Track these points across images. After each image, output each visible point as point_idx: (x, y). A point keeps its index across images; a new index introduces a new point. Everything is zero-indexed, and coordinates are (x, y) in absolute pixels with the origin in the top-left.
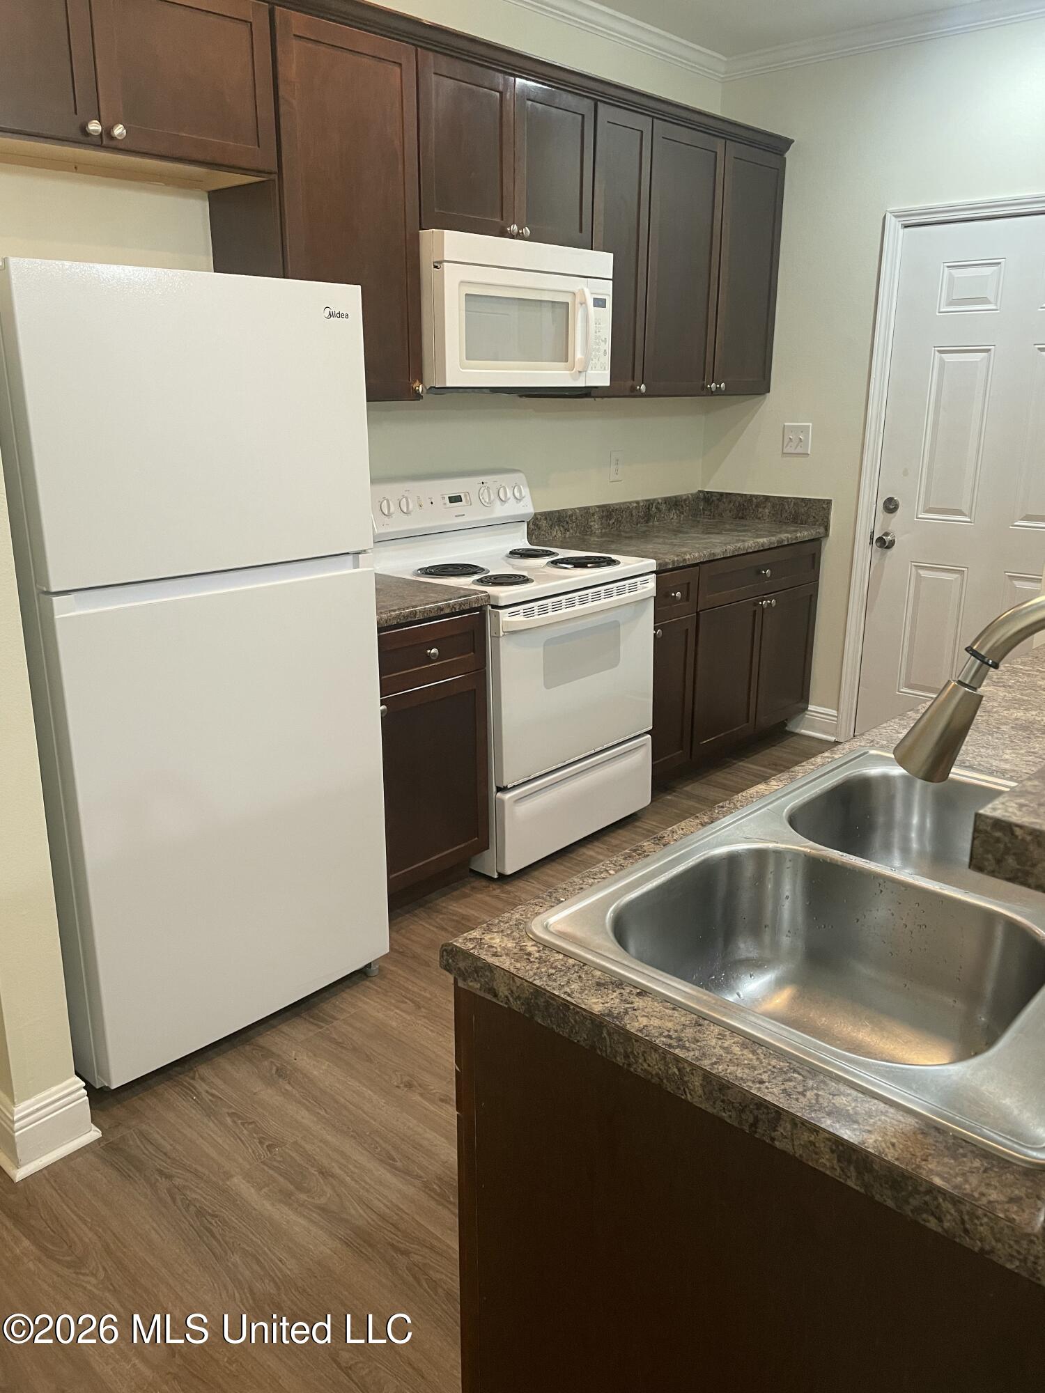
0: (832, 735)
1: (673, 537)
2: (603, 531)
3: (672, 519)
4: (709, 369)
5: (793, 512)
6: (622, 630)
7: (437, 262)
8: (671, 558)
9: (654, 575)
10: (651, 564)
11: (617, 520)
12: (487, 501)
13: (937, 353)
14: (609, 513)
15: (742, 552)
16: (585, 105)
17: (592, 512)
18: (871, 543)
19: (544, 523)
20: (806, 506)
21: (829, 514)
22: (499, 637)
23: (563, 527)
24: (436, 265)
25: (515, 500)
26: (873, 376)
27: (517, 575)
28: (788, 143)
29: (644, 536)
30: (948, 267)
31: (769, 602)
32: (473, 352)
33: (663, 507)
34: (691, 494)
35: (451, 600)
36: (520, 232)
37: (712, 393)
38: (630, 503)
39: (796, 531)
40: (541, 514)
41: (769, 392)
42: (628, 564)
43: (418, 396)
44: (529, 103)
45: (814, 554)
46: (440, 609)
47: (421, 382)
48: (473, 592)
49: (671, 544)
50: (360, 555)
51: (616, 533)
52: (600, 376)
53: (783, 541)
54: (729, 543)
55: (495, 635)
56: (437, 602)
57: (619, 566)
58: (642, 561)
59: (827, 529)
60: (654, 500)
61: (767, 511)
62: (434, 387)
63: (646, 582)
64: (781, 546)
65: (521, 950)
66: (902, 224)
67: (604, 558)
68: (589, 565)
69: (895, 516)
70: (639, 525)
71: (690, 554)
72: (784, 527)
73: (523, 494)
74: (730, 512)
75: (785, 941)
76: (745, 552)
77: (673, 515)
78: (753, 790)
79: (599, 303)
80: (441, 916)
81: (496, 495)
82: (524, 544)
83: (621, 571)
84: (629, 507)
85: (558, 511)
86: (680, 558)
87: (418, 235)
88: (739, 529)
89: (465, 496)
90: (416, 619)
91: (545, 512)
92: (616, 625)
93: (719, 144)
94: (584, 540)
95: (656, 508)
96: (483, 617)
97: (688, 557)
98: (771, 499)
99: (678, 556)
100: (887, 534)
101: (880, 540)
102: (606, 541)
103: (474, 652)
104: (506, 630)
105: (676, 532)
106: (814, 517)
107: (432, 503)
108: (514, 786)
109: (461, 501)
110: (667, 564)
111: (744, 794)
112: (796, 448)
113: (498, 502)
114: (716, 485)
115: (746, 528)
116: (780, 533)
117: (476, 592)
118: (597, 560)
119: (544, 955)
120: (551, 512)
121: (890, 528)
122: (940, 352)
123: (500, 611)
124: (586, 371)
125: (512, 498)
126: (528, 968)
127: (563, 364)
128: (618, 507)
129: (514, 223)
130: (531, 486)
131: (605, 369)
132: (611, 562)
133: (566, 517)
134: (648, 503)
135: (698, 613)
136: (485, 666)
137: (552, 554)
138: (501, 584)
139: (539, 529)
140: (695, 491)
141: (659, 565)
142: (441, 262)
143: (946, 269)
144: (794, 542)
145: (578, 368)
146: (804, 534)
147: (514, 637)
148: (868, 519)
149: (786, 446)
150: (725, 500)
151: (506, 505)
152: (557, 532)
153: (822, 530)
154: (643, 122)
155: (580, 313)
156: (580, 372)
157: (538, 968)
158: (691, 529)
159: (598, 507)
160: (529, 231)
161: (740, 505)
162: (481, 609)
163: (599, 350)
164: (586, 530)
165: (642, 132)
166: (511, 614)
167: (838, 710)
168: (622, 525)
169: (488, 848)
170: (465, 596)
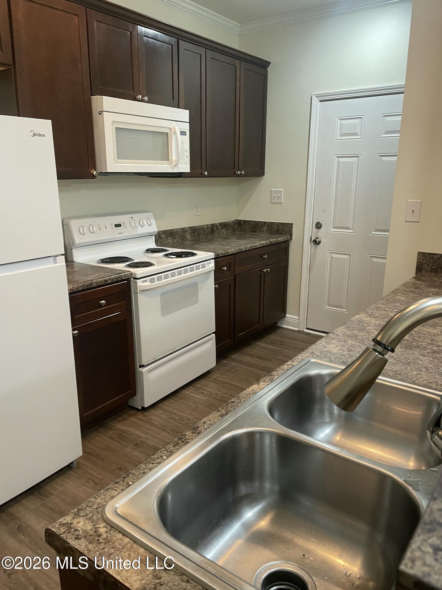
0: (297, 327)
1: (224, 241)
2: (192, 238)
3: (224, 232)
4: (237, 164)
5: (276, 229)
6: (199, 286)
7: (100, 112)
8: (221, 252)
9: (213, 260)
10: (212, 255)
11: (198, 233)
12: (134, 226)
13: (336, 158)
14: (194, 230)
15: (254, 248)
16: (173, 40)
17: (186, 230)
18: (311, 242)
19: (163, 236)
20: (282, 226)
21: (292, 229)
22: (137, 293)
23: (173, 237)
24: (100, 113)
25: (148, 226)
26: (309, 168)
27: (147, 262)
28: (269, 63)
29: (210, 241)
30: (340, 119)
31: (267, 270)
32: (121, 155)
33: (219, 227)
34: (232, 221)
35: (111, 276)
36: (143, 99)
37: (238, 176)
38: (204, 225)
39: (277, 238)
40: (161, 231)
41: (264, 175)
42: (201, 255)
43: (94, 177)
44: (145, 38)
45: (286, 248)
46: (106, 281)
47: (95, 170)
48: (123, 272)
49: (222, 245)
50: (57, 257)
51: (198, 239)
52: (185, 167)
53: (272, 242)
54: (248, 244)
55: (135, 292)
56: (104, 277)
57: (196, 256)
58: (207, 254)
59: (291, 236)
60: (215, 224)
61: (265, 228)
62: (102, 172)
63: (210, 263)
64: (271, 245)
65: (95, 531)
66: (319, 100)
67: (190, 252)
68: (183, 256)
69: (320, 230)
70: (208, 236)
71: (230, 250)
72: (273, 236)
73: (152, 222)
74: (249, 229)
75: (268, 485)
76: (255, 248)
77: (224, 231)
78: (250, 389)
79: (183, 133)
80: (112, 431)
81: (138, 223)
82: (153, 246)
83: (197, 259)
84: (203, 227)
85: (170, 230)
86: (226, 252)
87: (90, 99)
88: (253, 237)
89: (123, 224)
90: (93, 286)
91: (164, 231)
92: (196, 284)
93: (237, 63)
94: (182, 243)
95: (216, 228)
96: (128, 284)
97: (229, 251)
98: (267, 223)
99: (224, 250)
100: (317, 238)
101: (314, 241)
102: (193, 243)
103: (125, 301)
104: (140, 290)
105: (225, 238)
106: (286, 231)
107: (106, 228)
108: (148, 365)
109: (121, 226)
110: (219, 254)
111: (245, 393)
112: (276, 200)
113: (140, 227)
114: (242, 217)
115: (256, 236)
116: (271, 238)
117: (125, 271)
118: (186, 254)
119: (109, 535)
120: (167, 231)
121: (318, 236)
122: (337, 157)
123: (137, 280)
124: (178, 165)
125: (147, 224)
126: (96, 548)
127: (167, 161)
128: (198, 227)
129: (140, 95)
130: (156, 219)
131: (187, 164)
132: (193, 254)
133: (174, 233)
134: (212, 226)
135: (235, 277)
136: (131, 307)
137: (166, 250)
138: (139, 267)
139: (161, 238)
140: (233, 220)
141: (215, 255)
142: (102, 112)
143: (339, 120)
144: (277, 242)
145: (174, 164)
146: (281, 239)
147: (145, 292)
148: (309, 231)
149: (273, 200)
150: (246, 224)
151: (144, 228)
152: (170, 240)
153: (289, 237)
154: (201, 50)
155: (174, 139)
156: (175, 165)
157: (103, 549)
158: (232, 237)
159: (189, 228)
160: (147, 99)
161: (253, 226)
162: (128, 280)
163: (184, 155)
164: (184, 238)
165: (201, 54)
166: (143, 282)
167: (299, 317)
168: (201, 236)
169: (136, 395)
170: (119, 274)
